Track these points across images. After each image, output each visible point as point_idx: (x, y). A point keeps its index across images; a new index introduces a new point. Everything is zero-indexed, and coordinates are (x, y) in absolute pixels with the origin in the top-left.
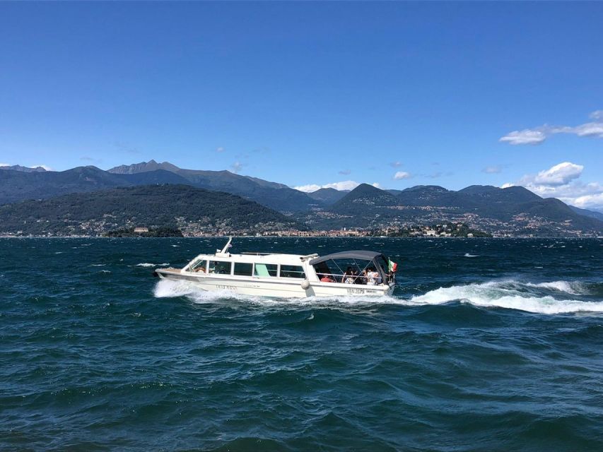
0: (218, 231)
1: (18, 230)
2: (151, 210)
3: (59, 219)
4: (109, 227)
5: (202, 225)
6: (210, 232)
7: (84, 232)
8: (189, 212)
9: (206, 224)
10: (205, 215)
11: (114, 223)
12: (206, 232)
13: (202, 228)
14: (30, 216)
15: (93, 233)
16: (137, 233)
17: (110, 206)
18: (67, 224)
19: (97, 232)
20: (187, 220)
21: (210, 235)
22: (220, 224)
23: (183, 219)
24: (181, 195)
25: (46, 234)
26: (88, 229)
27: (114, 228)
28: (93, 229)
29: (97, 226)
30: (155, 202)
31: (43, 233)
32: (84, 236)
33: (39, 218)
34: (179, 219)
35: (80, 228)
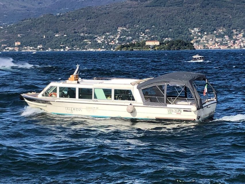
0: (234, 43)
1: (39, 44)
2: (165, 22)
3: (75, 33)
4: (124, 40)
5: (217, 37)
6: (226, 44)
7: (99, 46)
8: (204, 23)
9: (222, 36)
10: (220, 26)
11: (127, 36)
12: (221, 44)
13: (217, 40)
14: (48, 30)
15: (109, 46)
16: (149, 46)
17: (124, 19)
18: (83, 38)
19: (112, 46)
20: (202, 31)
21: (226, 47)
22: (237, 35)
23: (197, 30)
24: (195, 5)
25: (64, 48)
26: (103, 42)
27: (128, 41)
28: (108, 42)
29: (113, 39)
30: (169, 14)
31: (61, 47)
32: (99, 50)
33: (57, 32)
34: (193, 31)
35: (96, 42)
